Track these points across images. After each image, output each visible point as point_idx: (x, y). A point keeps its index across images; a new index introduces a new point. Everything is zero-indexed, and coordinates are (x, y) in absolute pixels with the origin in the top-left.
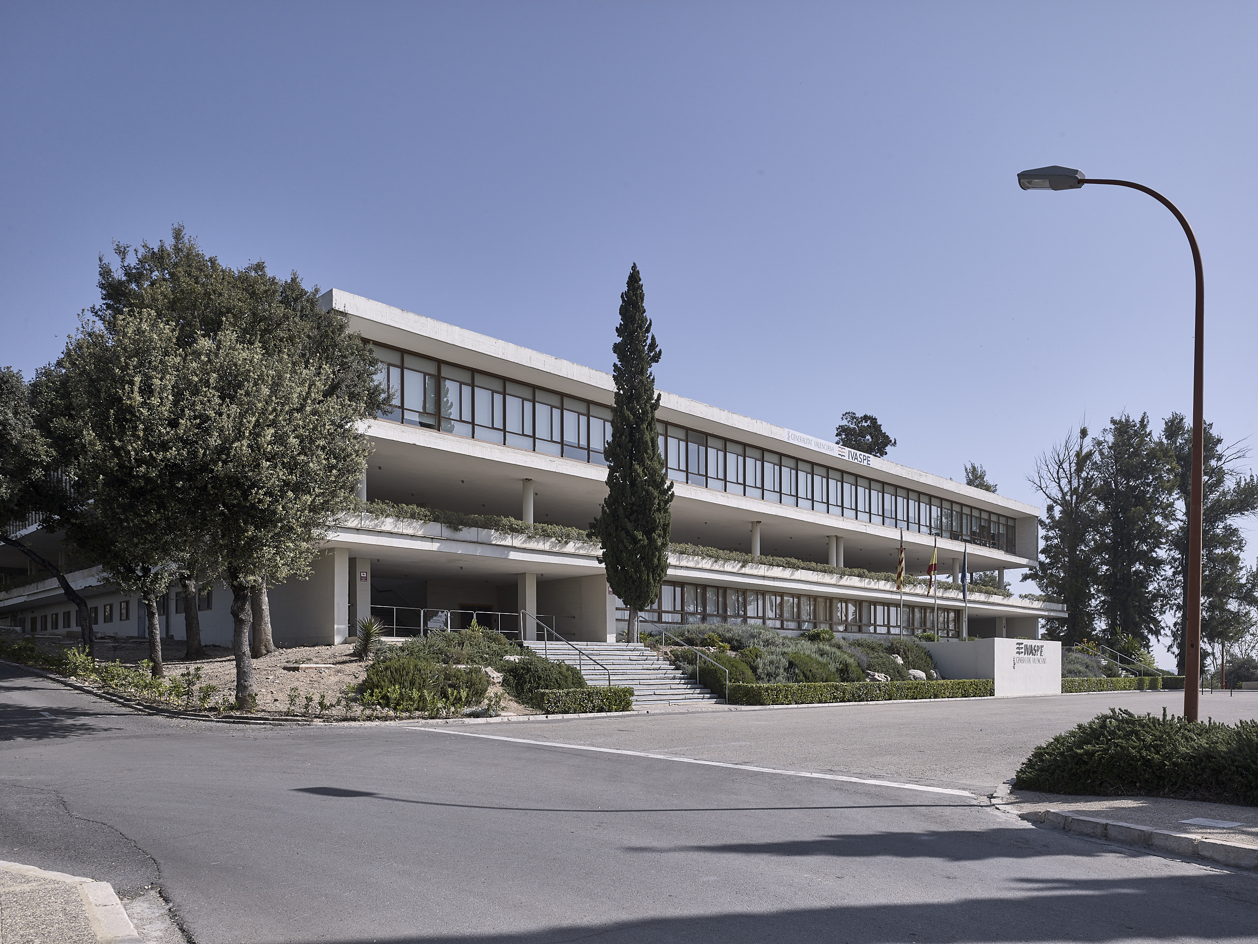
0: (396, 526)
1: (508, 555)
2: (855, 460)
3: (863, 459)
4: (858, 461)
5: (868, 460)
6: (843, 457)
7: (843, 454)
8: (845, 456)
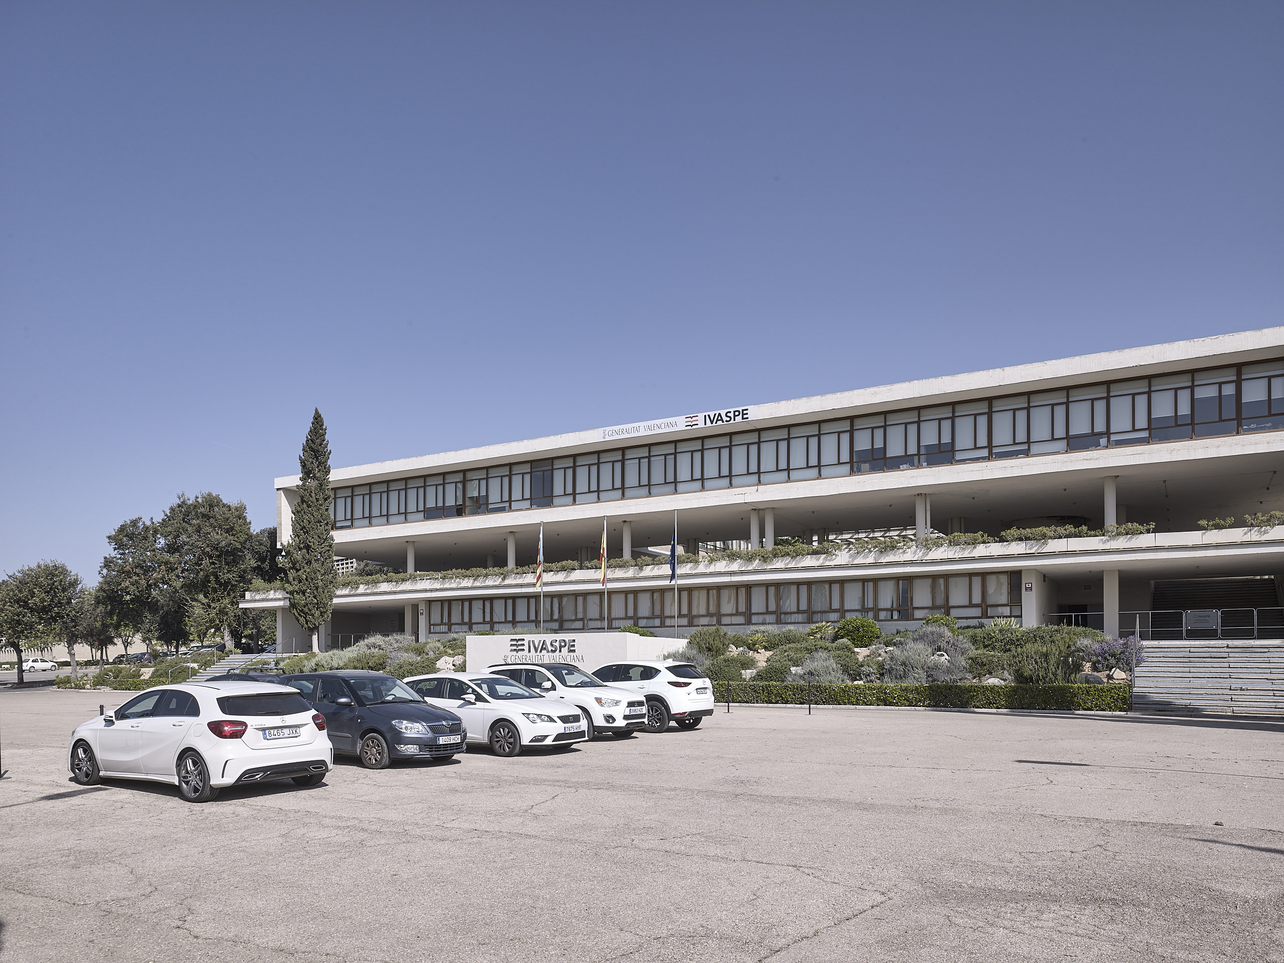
2: (716, 423)
3: (735, 416)
4: (723, 422)
5: (743, 414)
6: (694, 427)
7: (694, 423)
8: (697, 424)
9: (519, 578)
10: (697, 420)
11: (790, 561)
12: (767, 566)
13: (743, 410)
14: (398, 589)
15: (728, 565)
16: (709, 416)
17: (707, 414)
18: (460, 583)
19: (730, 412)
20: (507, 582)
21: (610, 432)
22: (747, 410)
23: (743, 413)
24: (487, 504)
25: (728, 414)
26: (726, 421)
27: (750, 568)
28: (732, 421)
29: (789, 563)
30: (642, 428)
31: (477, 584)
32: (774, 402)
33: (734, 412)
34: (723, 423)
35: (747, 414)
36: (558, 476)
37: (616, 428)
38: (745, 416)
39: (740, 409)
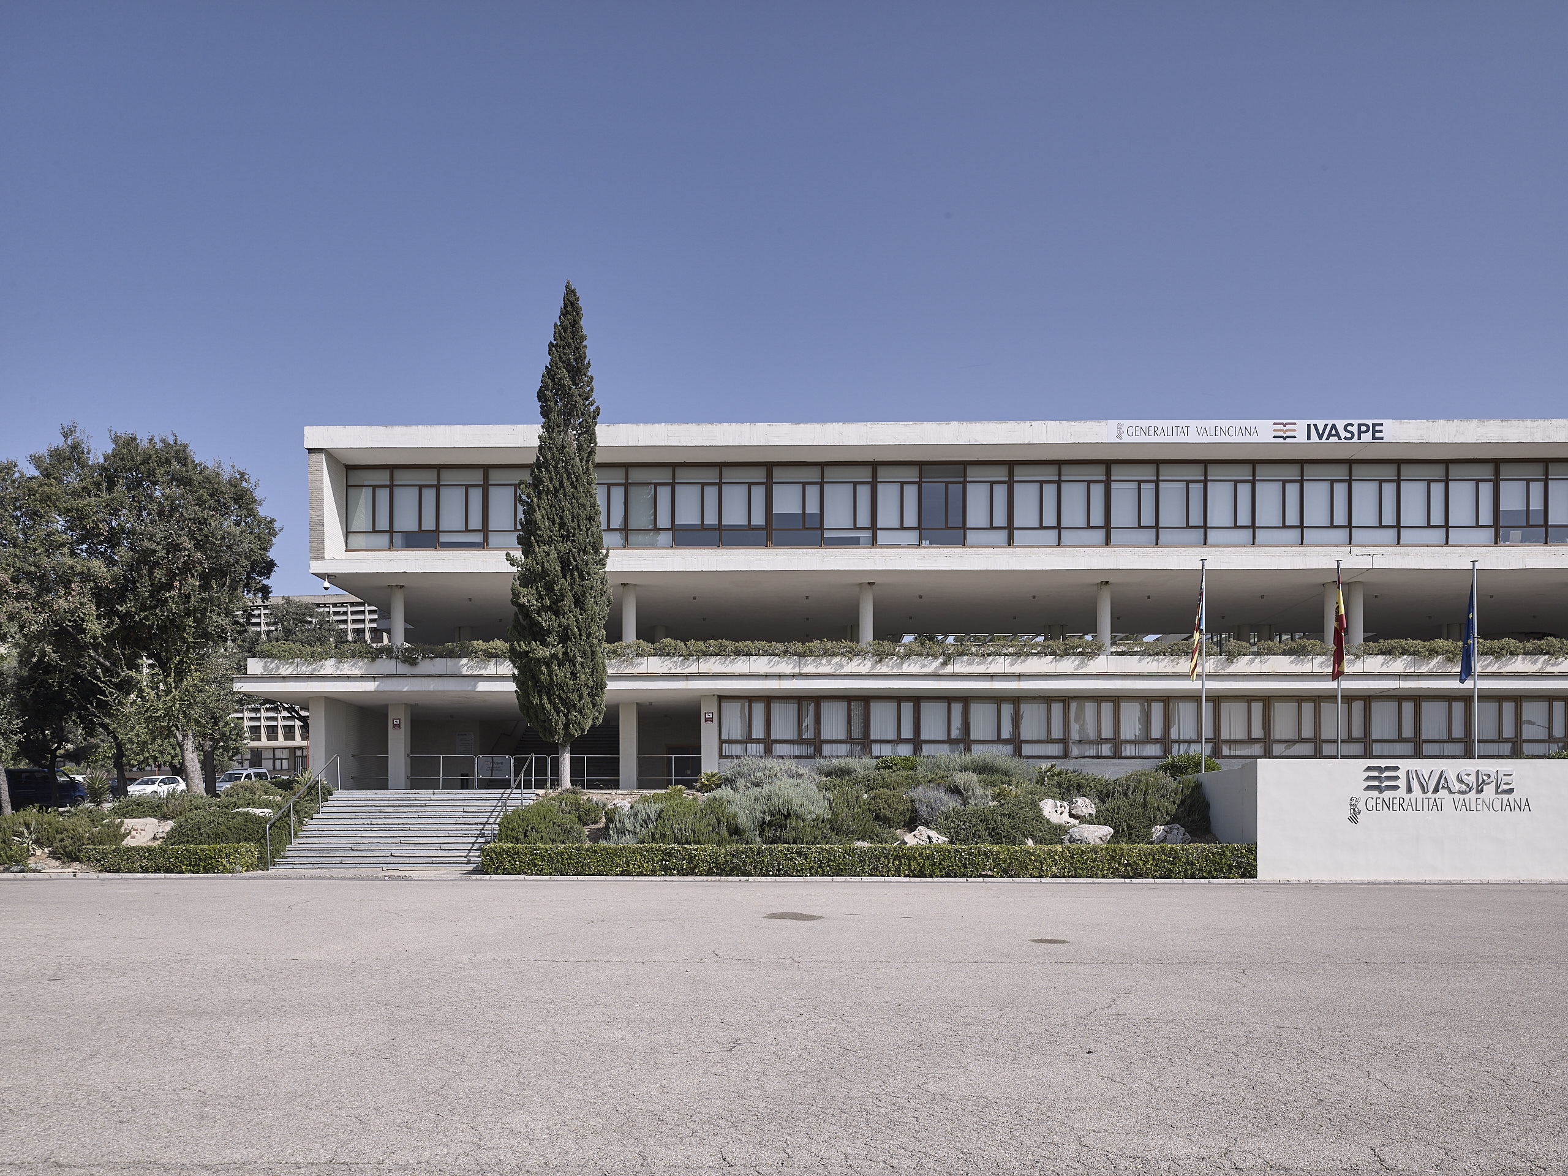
0: (338, 668)
1: (475, 686)
2: (1328, 438)
3: (1360, 432)
4: (1340, 438)
5: (1374, 432)
6: (1288, 440)
7: (1288, 434)
8: (1295, 437)
9: (979, 664)
10: (1295, 430)
11: (1491, 662)
12: (1452, 667)
13: (1374, 425)
14: (687, 671)
15: (1387, 663)
16: (1315, 426)
17: (1312, 422)
18: (842, 667)
19: (1352, 425)
20: (949, 669)
21: (1131, 430)
22: (1381, 425)
23: (1375, 430)
24: (821, 528)
25: (1349, 428)
26: (1345, 438)
27: (1424, 669)
28: (1355, 440)
29: (1489, 665)
30: (1192, 431)
31: (883, 669)
32: (1427, 419)
33: (1360, 426)
34: (1340, 441)
35: (1381, 431)
36: (977, 497)
37: (1144, 424)
38: (1377, 435)
39: (1370, 422)
